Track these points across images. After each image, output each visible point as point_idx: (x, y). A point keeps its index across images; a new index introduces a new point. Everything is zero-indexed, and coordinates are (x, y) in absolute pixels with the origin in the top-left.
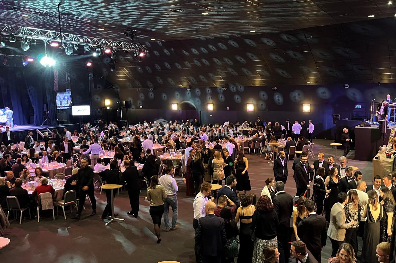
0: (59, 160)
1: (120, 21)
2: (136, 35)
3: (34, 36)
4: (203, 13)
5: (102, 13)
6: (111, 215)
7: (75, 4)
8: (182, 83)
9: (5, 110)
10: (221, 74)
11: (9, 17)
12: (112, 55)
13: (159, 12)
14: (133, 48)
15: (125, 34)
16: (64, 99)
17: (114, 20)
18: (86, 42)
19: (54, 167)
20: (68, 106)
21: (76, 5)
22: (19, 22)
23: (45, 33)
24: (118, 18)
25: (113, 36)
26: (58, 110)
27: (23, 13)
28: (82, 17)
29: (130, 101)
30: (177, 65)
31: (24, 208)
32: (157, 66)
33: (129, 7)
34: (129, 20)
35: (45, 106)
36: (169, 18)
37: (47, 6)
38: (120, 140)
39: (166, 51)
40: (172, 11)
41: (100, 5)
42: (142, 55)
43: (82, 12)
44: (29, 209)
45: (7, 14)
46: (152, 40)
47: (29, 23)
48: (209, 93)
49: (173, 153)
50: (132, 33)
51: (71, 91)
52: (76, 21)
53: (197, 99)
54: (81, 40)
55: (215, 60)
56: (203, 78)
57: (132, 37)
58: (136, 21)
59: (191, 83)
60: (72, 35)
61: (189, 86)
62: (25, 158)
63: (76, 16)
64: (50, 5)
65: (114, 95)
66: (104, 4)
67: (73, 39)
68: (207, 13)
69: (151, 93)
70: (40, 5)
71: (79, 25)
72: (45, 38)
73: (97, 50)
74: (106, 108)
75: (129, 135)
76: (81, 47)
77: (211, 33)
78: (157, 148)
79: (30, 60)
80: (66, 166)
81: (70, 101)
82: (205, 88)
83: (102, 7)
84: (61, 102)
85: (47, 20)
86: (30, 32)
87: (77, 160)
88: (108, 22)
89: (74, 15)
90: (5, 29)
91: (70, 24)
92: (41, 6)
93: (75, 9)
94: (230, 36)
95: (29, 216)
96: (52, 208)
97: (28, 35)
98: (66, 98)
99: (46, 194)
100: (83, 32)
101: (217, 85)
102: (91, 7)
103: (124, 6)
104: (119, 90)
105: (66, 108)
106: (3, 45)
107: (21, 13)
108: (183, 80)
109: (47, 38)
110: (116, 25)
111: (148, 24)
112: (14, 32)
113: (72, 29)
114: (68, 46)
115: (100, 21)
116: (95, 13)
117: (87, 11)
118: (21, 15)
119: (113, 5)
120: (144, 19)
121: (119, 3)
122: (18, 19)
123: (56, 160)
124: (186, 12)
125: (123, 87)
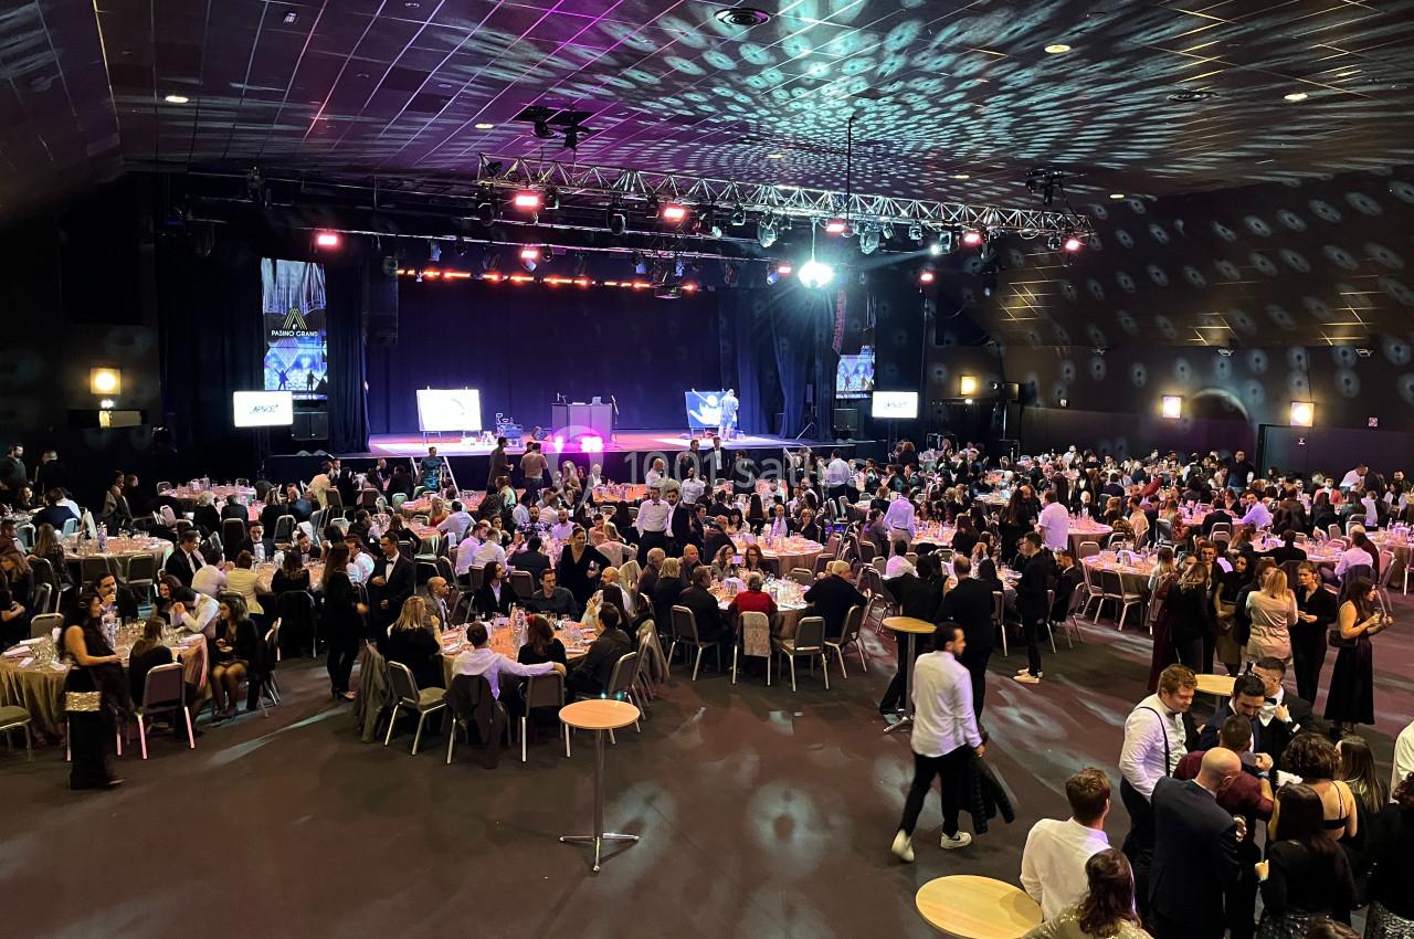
0: (810, 534)
1: (1014, 149)
2: (1061, 186)
3: (789, 208)
4: (1287, 97)
5: (962, 129)
6: (902, 706)
7: (893, 113)
8: (1204, 333)
9: (722, 396)
10: (1353, 300)
11: (738, 161)
12: (985, 248)
13: (1131, 108)
14: (1048, 226)
15: (1027, 185)
16: (857, 372)
17: (997, 146)
18: (915, 215)
19: (796, 549)
20: (864, 392)
21: (896, 117)
22: (762, 173)
23: (815, 197)
24: (1007, 139)
25: (994, 193)
26: (840, 400)
27: (770, 150)
28: (909, 147)
29: (1033, 384)
30: (1190, 272)
31: (707, 641)
32: (1123, 278)
33: (1038, 103)
34: (1041, 142)
35: (810, 387)
36: (1168, 126)
37: (824, 127)
38: (981, 497)
39: (1155, 230)
40: (1175, 100)
41: (957, 108)
42: (1073, 245)
43: (910, 134)
44: (718, 647)
45: (734, 156)
46: (1113, 196)
47: (785, 174)
48: (1300, 367)
49: (1127, 554)
50: (1048, 182)
51: (876, 351)
52: (896, 158)
53: (1253, 385)
54: (904, 213)
55: (1334, 252)
56: (1281, 316)
57: (1048, 194)
58: (1060, 145)
59: (1237, 331)
60: (881, 198)
61: (1231, 340)
62: (736, 518)
63: (895, 145)
64: (830, 122)
65: (989, 366)
66: (966, 106)
67: (882, 211)
68: (1302, 96)
69: (1097, 362)
70: (807, 126)
71: (904, 169)
72: (815, 212)
73: (942, 236)
74: (963, 400)
75: (1011, 483)
76: (901, 230)
77: (1321, 159)
78: (1083, 532)
79: (784, 270)
80: (824, 552)
81: (869, 379)
82: (1284, 350)
83: (961, 113)
84: (848, 381)
85: (826, 165)
86: (781, 198)
87: (852, 539)
88: (981, 155)
89: (890, 145)
90: (724, 195)
91: (881, 168)
92: (811, 127)
93: (892, 126)
94: (1396, 168)
95: (716, 664)
96: (767, 653)
97: (775, 206)
98: (861, 369)
99: (757, 615)
100: (914, 187)
101: (1339, 339)
102: (932, 116)
103: (1024, 103)
104: (1002, 348)
105: (858, 396)
106: (717, 233)
107: (765, 149)
108: (1206, 322)
109: (819, 212)
110: (1002, 160)
111: (1099, 150)
112: (744, 201)
113: (886, 183)
114: (867, 229)
115: (958, 154)
116: (946, 133)
117: (922, 131)
118: (765, 155)
119: (993, 105)
120: (1087, 134)
121: (1009, 96)
122: (760, 165)
123: (802, 533)
124: (1229, 98)
125: (1016, 340)
